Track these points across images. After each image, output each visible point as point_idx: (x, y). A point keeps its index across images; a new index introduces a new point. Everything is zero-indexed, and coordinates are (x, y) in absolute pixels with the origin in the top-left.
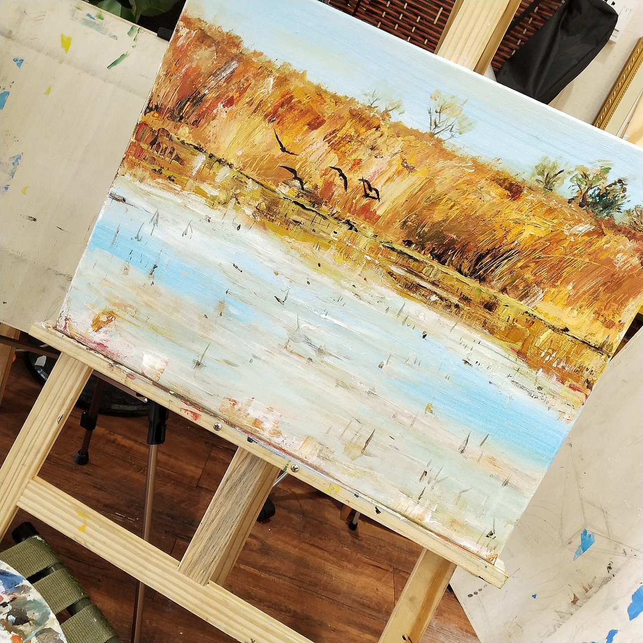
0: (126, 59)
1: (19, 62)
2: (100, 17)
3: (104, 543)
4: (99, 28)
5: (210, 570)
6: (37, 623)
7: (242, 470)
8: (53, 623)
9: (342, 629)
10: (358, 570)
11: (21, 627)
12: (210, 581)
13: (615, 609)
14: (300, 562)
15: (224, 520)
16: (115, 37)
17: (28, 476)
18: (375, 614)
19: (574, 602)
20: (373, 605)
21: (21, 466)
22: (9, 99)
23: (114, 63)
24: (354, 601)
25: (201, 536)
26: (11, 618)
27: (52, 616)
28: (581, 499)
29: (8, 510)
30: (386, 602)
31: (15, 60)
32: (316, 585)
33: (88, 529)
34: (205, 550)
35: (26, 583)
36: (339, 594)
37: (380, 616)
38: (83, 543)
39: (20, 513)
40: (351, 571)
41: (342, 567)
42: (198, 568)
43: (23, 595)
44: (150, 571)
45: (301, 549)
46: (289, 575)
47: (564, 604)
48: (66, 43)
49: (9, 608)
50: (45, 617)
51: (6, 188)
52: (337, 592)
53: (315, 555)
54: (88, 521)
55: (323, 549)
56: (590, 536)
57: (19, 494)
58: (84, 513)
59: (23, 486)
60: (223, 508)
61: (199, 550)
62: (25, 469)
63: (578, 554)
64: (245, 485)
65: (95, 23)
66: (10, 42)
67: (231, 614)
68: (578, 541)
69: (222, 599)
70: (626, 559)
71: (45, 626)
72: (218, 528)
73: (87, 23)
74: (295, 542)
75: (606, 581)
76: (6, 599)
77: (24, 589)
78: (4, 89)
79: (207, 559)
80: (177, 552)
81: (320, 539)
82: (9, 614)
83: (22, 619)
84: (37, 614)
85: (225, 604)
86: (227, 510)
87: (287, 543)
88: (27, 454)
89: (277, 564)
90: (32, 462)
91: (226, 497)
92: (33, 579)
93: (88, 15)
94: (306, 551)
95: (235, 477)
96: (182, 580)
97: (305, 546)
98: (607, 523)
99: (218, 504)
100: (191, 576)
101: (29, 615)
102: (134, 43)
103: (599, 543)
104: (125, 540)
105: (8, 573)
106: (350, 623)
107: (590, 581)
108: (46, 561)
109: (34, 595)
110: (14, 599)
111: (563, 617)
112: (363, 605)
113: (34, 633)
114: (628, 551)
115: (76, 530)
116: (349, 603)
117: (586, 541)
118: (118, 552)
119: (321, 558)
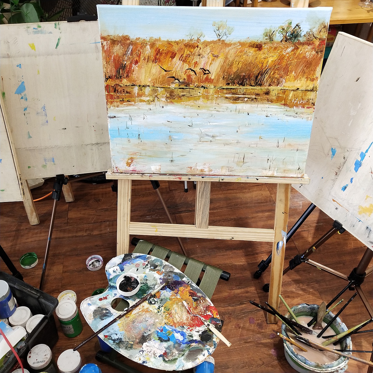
0: (61, 40)
1: (19, 66)
2: (40, 27)
3: (166, 232)
4: (42, 32)
5: (207, 223)
6: (161, 265)
7: (203, 187)
8: (165, 263)
9: (255, 216)
10: (251, 190)
11: (157, 269)
12: (208, 226)
13: (350, 171)
14: (226, 199)
15: (204, 205)
16: (51, 33)
17: (128, 224)
18: (265, 204)
19: (336, 174)
20: (263, 201)
21: (124, 222)
22: (26, 84)
23: (57, 45)
24: (255, 203)
25: (199, 214)
26: (152, 267)
27: (163, 261)
28: (327, 137)
29: (127, 237)
30: (267, 197)
31: (18, 66)
32: (237, 205)
33: (158, 230)
34: (202, 218)
35: (148, 256)
36: (248, 203)
37: (268, 204)
38: (159, 235)
39: (131, 236)
40: (248, 192)
41: (244, 192)
42: (203, 224)
43: (150, 260)
44: (187, 233)
45: (224, 194)
46: (225, 206)
47: (333, 176)
48: (33, 46)
49: (149, 265)
50: (162, 262)
51: (47, 122)
52: (246, 203)
53: (230, 193)
54: (157, 227)
55: (232, 190)
56: (334, 149)
57: (128, 230)
58: (154, 226)
59: (128, 227)
60: (202, 202)
61: (201, 219)
62: (126, 222)
63: (332, 157)
64: (206, 191)
65: (39, 31)
66: (10, 59)
67: (221, 233)
68: (331, 153)
69: (215, 230)
70: (349, 153)
71: (163, 265)
72: (203, 209)
73: (36, 33)
74: (220, 192)
75: (344, 163)
76: (146, 263)
77: (150, 258)
78: (21, 81)
79: (205, 220)
80: (193, 223)
81: (229, 186)
82: (150, 267)
83: (155, 267)
84: (158, 263)
85: (218, 231)
86: (204, 202)
87: (217, 194)
88: (124, 217)
89: (218, 204)
90: (127, 219)
91: (202, 198)
92: (149, 254)
93: (34, 29)
94: (226, 193)
95: (202, 190)
96: (199, 230)
97: (224, 192)
98: (338, 143)
99: (200, 201)
100: (202, 228)
101: (156, 264)
102: (60, 31)
103: (338, 151)
104: (173, 227)
105: (141, 256)
106: (257, 212)
107: (339, 165)
108: (150, 246)
109: (153, 258)
110: (148, 262)
111: (334, 181)
112: (259, 203)
113: (162, 268)
114: (348, 149)
115: (155, 232)
116: (253, 205)
117: (334, 152)
118: (172, 232)
119: (233, 193)
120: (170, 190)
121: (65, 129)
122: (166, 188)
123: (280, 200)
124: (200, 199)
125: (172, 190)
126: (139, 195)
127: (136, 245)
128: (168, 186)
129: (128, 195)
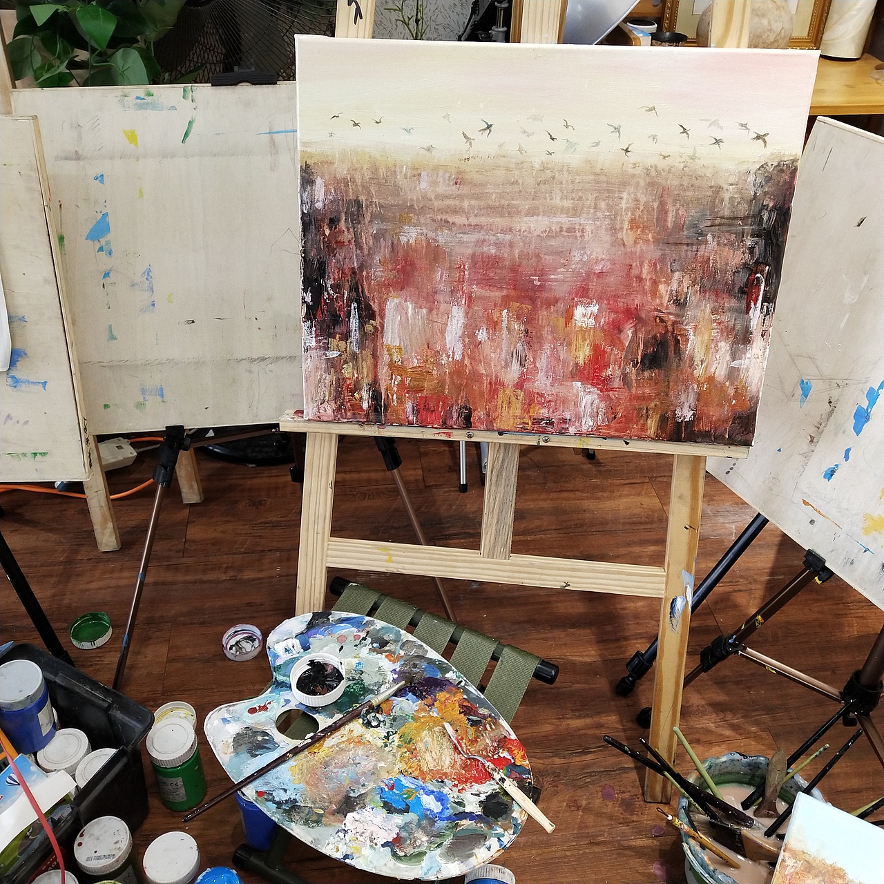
0: (194, 125)
1: (100, 178)
2: (150, 95)
3: (413, 563)
4: (154, 106)
5: (508, 545)
6: (396, 641)
7: (501, 459)
8: (406, 636)
9: (624, 552)
10: (615, 494)
11: (386, 648)
12: (511, 555)
13: (844, 432)
14: (558, 511)
15: (503, 503)
16: (173, 108)
17: (326, 540)
18: (649, 526)
19: (812, 441)
20: (643, 520)
21: (315, 535)
22: (111, 219)
23: (186, 135)
24: (624, 523)
25: (489, 523)
26: (375, 645)
27: (403, 632)
28: (791, 356)
29: (321, 573)
30: (654, 511)
31: (96, 179)
32: (582, 526)
33: (394, 558)
34: (497, 533)
35: (368, 618)
36: (607, 524)
37: (654, 526)
38: (395, 571)
39: (331, 571)
40: (609, 498)
41: (599, 498)
42: (498, 548)
43: (372, 627)
44: (460, 567)
45: (551, 500)
46: (553, 528)
47: (804, 445)
48: (132, 137)
49: (369, 640)
50: (398, 635)
51: (153, 305)
52: (604, 523)
53: (567, 499)
54: (391, 552)
55: (572, 491)
56: (807, 383)
57: (325, 557)
58: (385, 548)
59: (325, 549)
60: (498, 495)
61: (493, 535)
62: (320, 536)
63: (802, 401)
64: (508, 469)
65: (148, 104)
66: (81, 163)
67: (540, 571)
68: (799, 391)
69: (527, 563)
70: (840, 390)
71: (402, 640)
72: (500, 511)
73: (140, 107)
74: (543, 496)
75: (831, 414)
76: (363, 635)
77: (372, 623)
78: (101, 212)
79: (502, 538)
80: (476, 546)
81: (566, 482)
82: (372, 643)
83: (384, 643)
84: (391, 635)
85: (532, 565)
86: (502, 495)
87: (536, 500)
88: (316, 523)
89: (537, 523)
90: (324, 528)
91: (497, 484)
92: (369, 614)
93: (138, 98)
94: (558, 499)
95: (497, 466)
96: (491, 563)
97: (555, 495)
98: (817, 367)
99: (492, 493)
100: (495, 557)
101: (386, 638)
102: (194, 105)
103: (816, 386)
104: (429, 553)
105: (350, 618)
106: (628, 544)
107: (818, 419)
108: (372, 598)
109: (379, 624)
110: (368, 633)
111: (806, 456)
112: (634, 523)
113: (398, 648)
114: (840, 382)
115: (385, 564)
116: (620, 527)
117: (805, 389)
118: (427, 565)
119: (574, 499)
120: (426, 487)
121: (193, 322)
122: (417, 480)
123: (680, 497)
124: (493, 488)
125: (429, 486)
126: (354, 495)
127: (339, 594)
128: (421, 478)
129: (328, 473)
